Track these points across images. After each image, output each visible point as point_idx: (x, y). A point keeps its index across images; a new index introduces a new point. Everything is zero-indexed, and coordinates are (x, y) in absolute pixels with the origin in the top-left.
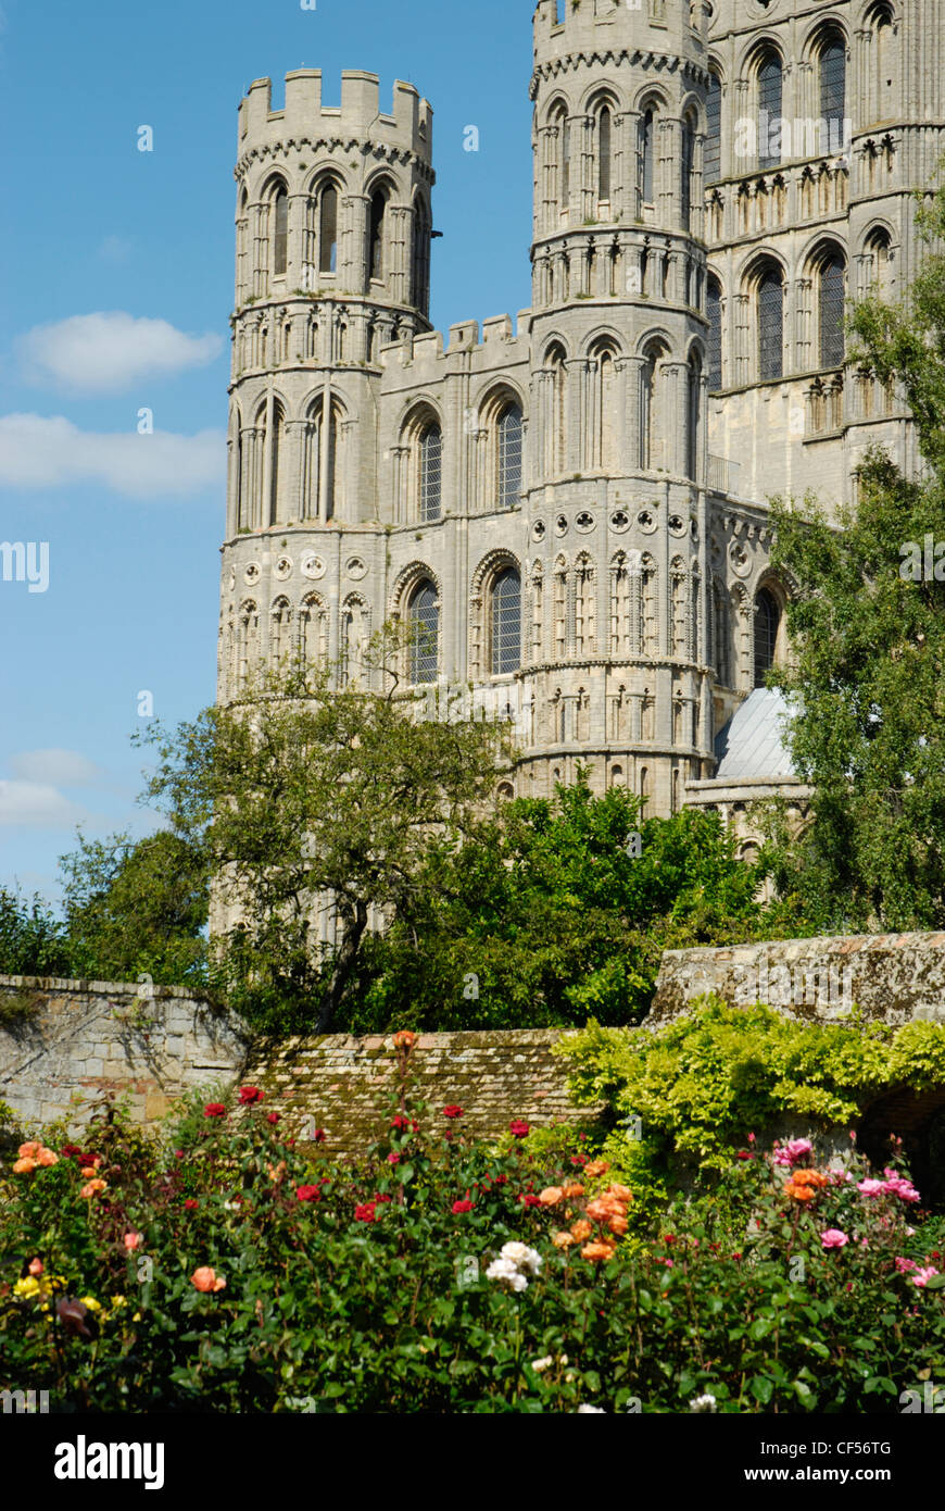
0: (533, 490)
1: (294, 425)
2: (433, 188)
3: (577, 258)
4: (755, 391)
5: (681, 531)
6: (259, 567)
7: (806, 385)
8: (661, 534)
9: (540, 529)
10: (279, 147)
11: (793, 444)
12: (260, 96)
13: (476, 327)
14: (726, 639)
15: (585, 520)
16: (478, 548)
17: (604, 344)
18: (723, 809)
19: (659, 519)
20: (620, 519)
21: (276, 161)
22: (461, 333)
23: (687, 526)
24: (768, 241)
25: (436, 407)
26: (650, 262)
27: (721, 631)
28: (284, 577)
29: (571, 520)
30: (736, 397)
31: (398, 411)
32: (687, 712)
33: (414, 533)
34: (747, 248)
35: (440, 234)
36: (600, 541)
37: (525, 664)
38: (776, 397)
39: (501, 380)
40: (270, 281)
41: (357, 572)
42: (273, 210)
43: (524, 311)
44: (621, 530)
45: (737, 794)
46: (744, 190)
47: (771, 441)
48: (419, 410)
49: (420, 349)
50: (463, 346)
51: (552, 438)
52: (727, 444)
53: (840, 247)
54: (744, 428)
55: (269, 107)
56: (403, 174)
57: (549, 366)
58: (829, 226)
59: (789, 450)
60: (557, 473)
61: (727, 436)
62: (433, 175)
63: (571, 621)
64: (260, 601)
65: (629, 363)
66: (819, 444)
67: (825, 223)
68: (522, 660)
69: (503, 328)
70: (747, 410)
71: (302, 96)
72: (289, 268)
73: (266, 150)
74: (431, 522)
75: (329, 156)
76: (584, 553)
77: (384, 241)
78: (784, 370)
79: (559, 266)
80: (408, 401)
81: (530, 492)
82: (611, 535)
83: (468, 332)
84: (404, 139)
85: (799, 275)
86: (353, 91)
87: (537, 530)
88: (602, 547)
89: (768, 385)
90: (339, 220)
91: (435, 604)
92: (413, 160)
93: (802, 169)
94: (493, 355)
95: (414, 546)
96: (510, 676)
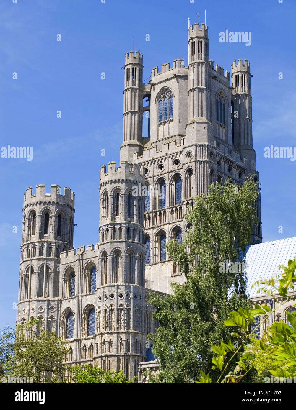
0: (99, 289)
1: (36, 273)
2: (75, 214)
3: (110, 230)
4: (159, 264)
5: (137, 299)
6: (27, 309)
7: (172, 262)
8: (132, 299)
10: (34, 204)
11: (169, 277)
12: (29, 191)
13: (84, 247)
14: (149, 326)
15: (112, 296)
16: (84, 304)
17: (117, 251)
20: (121, 296)
21: (34, 207)
22: (81, 249)
23: (139, 297)
24: (162, 227)
25: (74, 268)
27: (148, 324)
28: (33, 312)
29: (108, 296)
30: (154, 265)
31: (64, 269)
32: (138, 345)
33: (68, 300)
34: (157, 229)
35: (76, 225)
36: (116, 301)
37: (96, 333)
38: (164, 265)
39: (91, 261)
40: (31, 237)
41: (52, 310)
42: (32, 219)
43: (97, 244)
44: (121, 298)
46: (156, 214)
47: (163, 276)
48: (70, 269)
49: (70, 254)
50: (81, 252)
52: (152, 277)
53: (180, 228)
54: (156, 273)
55: (32, 194)
57: (103, 257)
58: (178, 223)
59: (168, 278)
60: (105, 284)
61: (152, 275)
62: (75, 210)
63: (108, 322)
64: (27, 318)
65: (124, 256)
66: (175, 277)
67: (177, 222)
68: (95, 332)
69: (91, 248)
70: (157, 268)
71: (40, 191)
72: (36, 234)
73: (31, 205)
74: (72, 297)
75: (47, 206)
76: (111, 304)
77: (61, 227)
78: (166, 258)
79: (106, 232)
80: (67, 267)
81: (98, 289)
82: (119, 300)
83: (83, 249)
85: (170, 235)
86: (54, 190)
87: (99, 299)
88: (116, 303)
89: (162, 262)
90: (49, 222)
91: (73, 318)
93: (171, 209)
94: (89, 254)
95: (68, 303)
96: (92, 336)
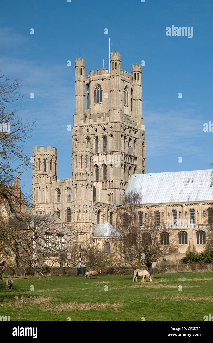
0: (73, 201)
1: (42, 190)
2: (57, 159)
3: (78, 175)
5: (91, 207)
6: (38, 208)
7: (102, 182)
8: (88, 207)
9: (74, 206)
12: (36, 148)
15: (80, 206)
16: (66, 206)
17: (82, 185)
18: (96, 239)
19: (88, 206)
20: (84, 206)
21: (39, 156)
23: (91, 206)
25: (60, 188)
26: (87, 175)
28: (41, 209)
29: (78, 206)
31: (54, 188)
32: (91, 228)
33: (57, 204)
36: (82, 208)
37: (72, 222)
38: (98, 183)
39: (68, 187)
40: (38, 172)
41: (50, 208)
42: (38, 162)
45: (97, 238)
47: (97, 189)
48: (57, 189)
49: (57, 181)
50: (63, 182)
51: (76, 195)
53: (106, 165)
55: (38, 150)
56: (54, 158)
57: (75, 187)
59: (100, 190)
60: (76, 199)
63: (78, 217)
64: (38, 212)
65: (84, 187)
66: (104, 190)
69: (68, 180)
71: (42, 148)
72: (41, 170)
73: (37, 155)
74: (59, 203)
75: (45, 156)
76: (80, 210)
77: (52, 166)
78: (99, 180)
79: (76, 175)
80: (56, 187)
84: (54, 154)
85: (101, 168)
86: (48, 148)
88: (82, 209)
90: (47, 164)
92: (55, 156)
94: (67, 183)
95: (57, 206)
96: (70, 222)
